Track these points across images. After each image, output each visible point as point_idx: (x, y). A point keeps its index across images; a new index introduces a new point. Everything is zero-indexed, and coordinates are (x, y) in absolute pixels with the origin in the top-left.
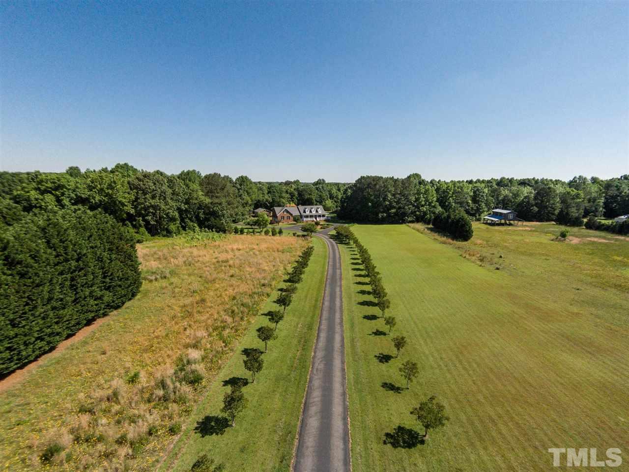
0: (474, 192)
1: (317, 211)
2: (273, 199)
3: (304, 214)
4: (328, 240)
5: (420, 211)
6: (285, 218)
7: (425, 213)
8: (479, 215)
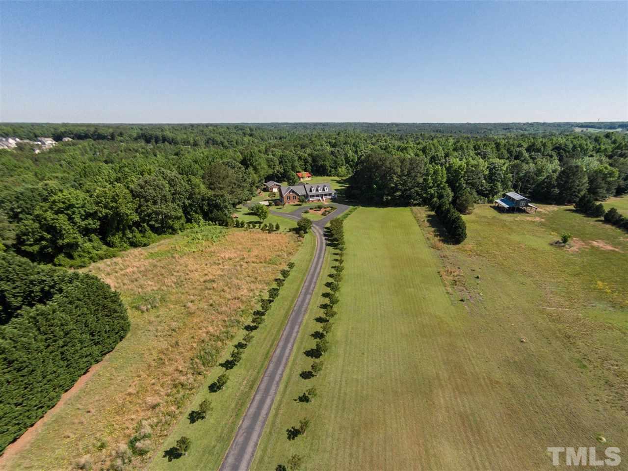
0: (490, 170)
1: (324, 190)
2: (284, 170)
3: (310, 194)
4: (320, 236)
5: (426, 193)
6: (292, 198)
7: (432, 196)
8: (493, 196)
